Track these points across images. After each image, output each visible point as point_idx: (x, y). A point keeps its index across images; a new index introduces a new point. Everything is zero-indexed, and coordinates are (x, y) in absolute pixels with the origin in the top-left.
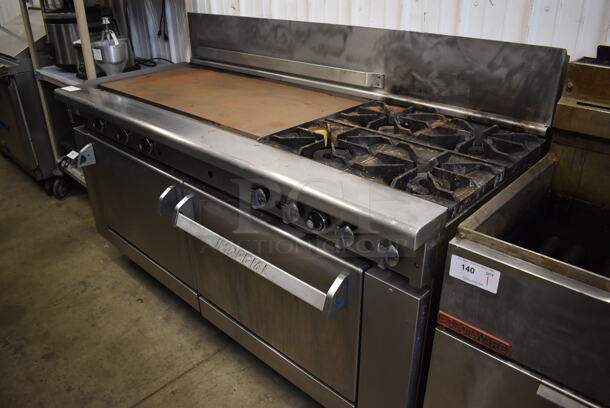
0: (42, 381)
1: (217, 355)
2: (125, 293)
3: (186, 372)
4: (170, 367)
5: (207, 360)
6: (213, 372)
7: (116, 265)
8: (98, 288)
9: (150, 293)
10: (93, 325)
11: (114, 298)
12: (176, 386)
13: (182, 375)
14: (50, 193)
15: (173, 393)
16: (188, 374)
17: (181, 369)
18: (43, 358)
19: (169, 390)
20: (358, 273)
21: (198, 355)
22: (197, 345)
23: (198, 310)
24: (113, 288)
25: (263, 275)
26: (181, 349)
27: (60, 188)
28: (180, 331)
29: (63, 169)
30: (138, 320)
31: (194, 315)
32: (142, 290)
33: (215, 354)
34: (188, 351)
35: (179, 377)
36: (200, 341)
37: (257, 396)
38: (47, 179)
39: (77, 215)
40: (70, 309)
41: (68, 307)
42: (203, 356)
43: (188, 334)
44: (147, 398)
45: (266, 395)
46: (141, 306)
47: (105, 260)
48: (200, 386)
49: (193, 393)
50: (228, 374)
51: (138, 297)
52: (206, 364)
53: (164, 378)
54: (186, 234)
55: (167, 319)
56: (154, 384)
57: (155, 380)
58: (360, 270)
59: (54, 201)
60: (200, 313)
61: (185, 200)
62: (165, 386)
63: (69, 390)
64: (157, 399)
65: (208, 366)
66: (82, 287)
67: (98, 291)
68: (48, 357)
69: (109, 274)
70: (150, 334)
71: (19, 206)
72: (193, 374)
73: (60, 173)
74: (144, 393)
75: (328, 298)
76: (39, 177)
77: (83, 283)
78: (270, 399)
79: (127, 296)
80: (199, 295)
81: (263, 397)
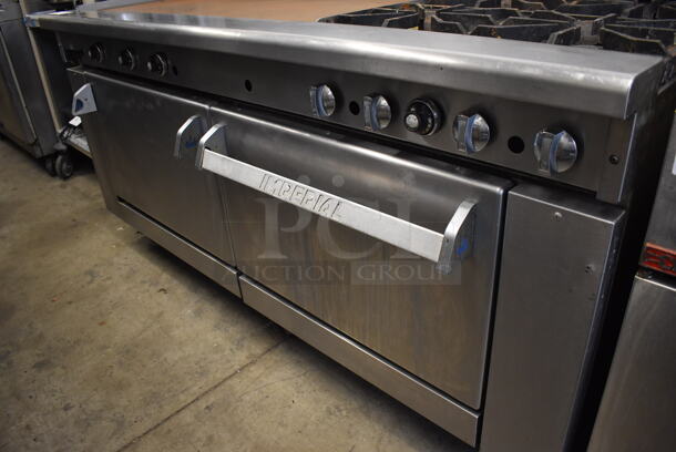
0: (31, 397)
1: (267, 356)
2: (143, 282)
3: (225, 380)
4: (203, 373)
5: (253, 363)
6: (262, 379)
7: (132, 250)
8: (109, 278)
9: (175, 282)
10: (102, 324)
11: (129, 289)
12: (212, 399)
13: (219, 384)
14: (53, 174)
15: (207, 407)
16: (229, 382)
17: (218, 375)
18: (34, 367)
19: (202, 404)
20: (495, 195)
21: (241, 357)
22: (239, 345)
23: (238, 295)
24: (128, 277)
25: (335, 218)
26: (218, 349)
27: (65, 166)
28: (217, 327)
29: (65, 141)
30: (161, 314)
31: (234, 303)
32: (166, 278)
33: (263, 355)
34: (227, 352)
35: (216, 387)
36: (243, 339)
37: (324, 409)
38: (48, 156)
39: (86, 196)
40: (73, 305)
41: (70, 303)
42: (247, 358)
43: (226, 331)
44: (172, 416)
45: (337, 408)
46: (164, 297)
47: (118, 245)
48: (247, 398)
49: (235, 409)
50: (283, 380)
51: (160, 287)
52: (252, 368)
53: (195, 388)
54: (216, 176)
55: (198, 313)
56: (182, 397)
57: (183, 392)
58: (499, 190)
59: (58, 182)
60: (242, 300)
61: (213, 130)
62: (197, 399)
63: (66, 408)
64: (187, 417)
65: (255, 371)
66: (89, 278)
67: (109, 282)
68: (39, 366)
69: (123, 262)
70: (176, 333)
71: (15, 189)
72: (235, 381)
73: (63, 147)
74: (168, 410)
75: (447, 240)
76: (38, 153)
77: (90, 273)
78: (344, 413)
79: (146, 286)
80: (240, 274)
81: (333, 409)
